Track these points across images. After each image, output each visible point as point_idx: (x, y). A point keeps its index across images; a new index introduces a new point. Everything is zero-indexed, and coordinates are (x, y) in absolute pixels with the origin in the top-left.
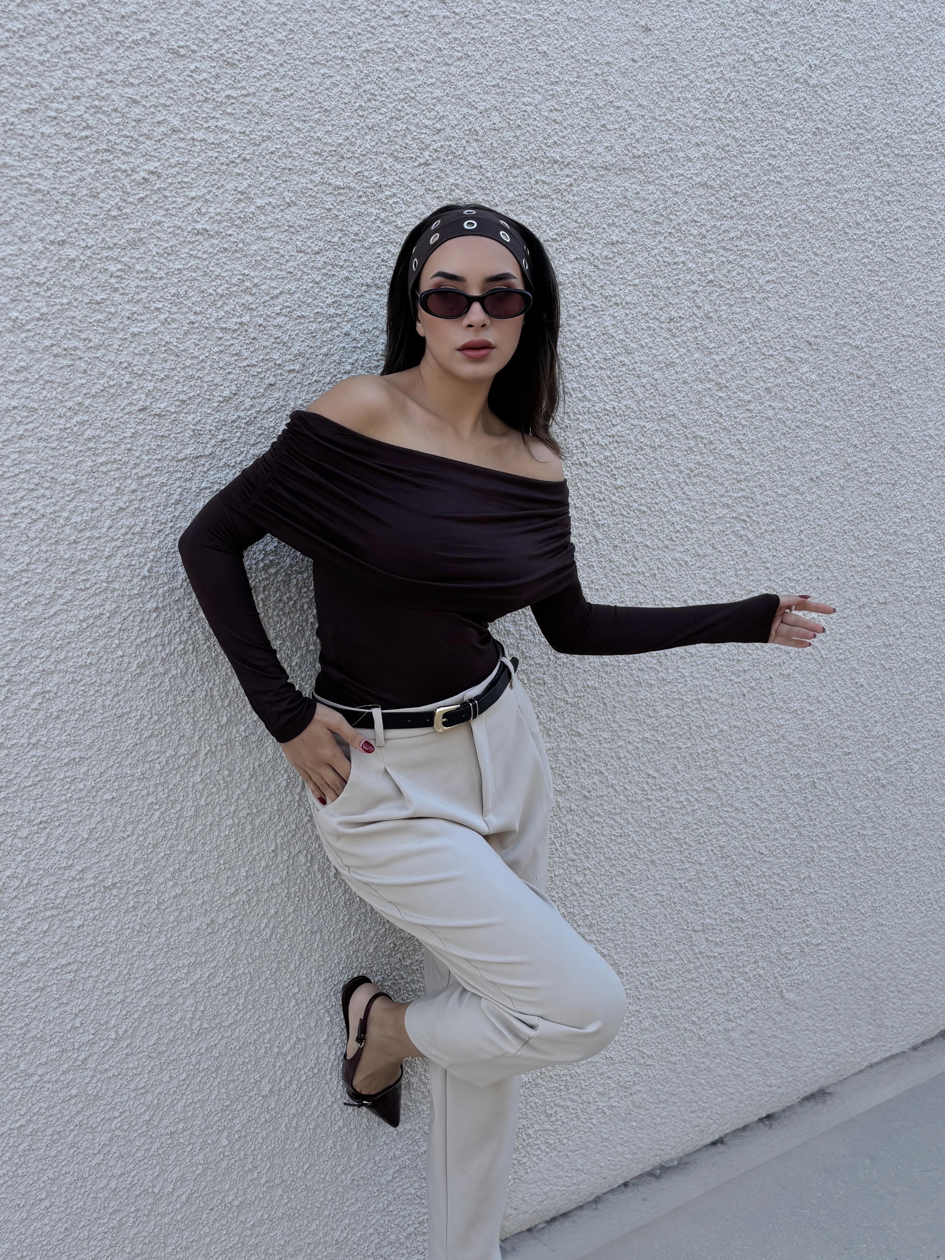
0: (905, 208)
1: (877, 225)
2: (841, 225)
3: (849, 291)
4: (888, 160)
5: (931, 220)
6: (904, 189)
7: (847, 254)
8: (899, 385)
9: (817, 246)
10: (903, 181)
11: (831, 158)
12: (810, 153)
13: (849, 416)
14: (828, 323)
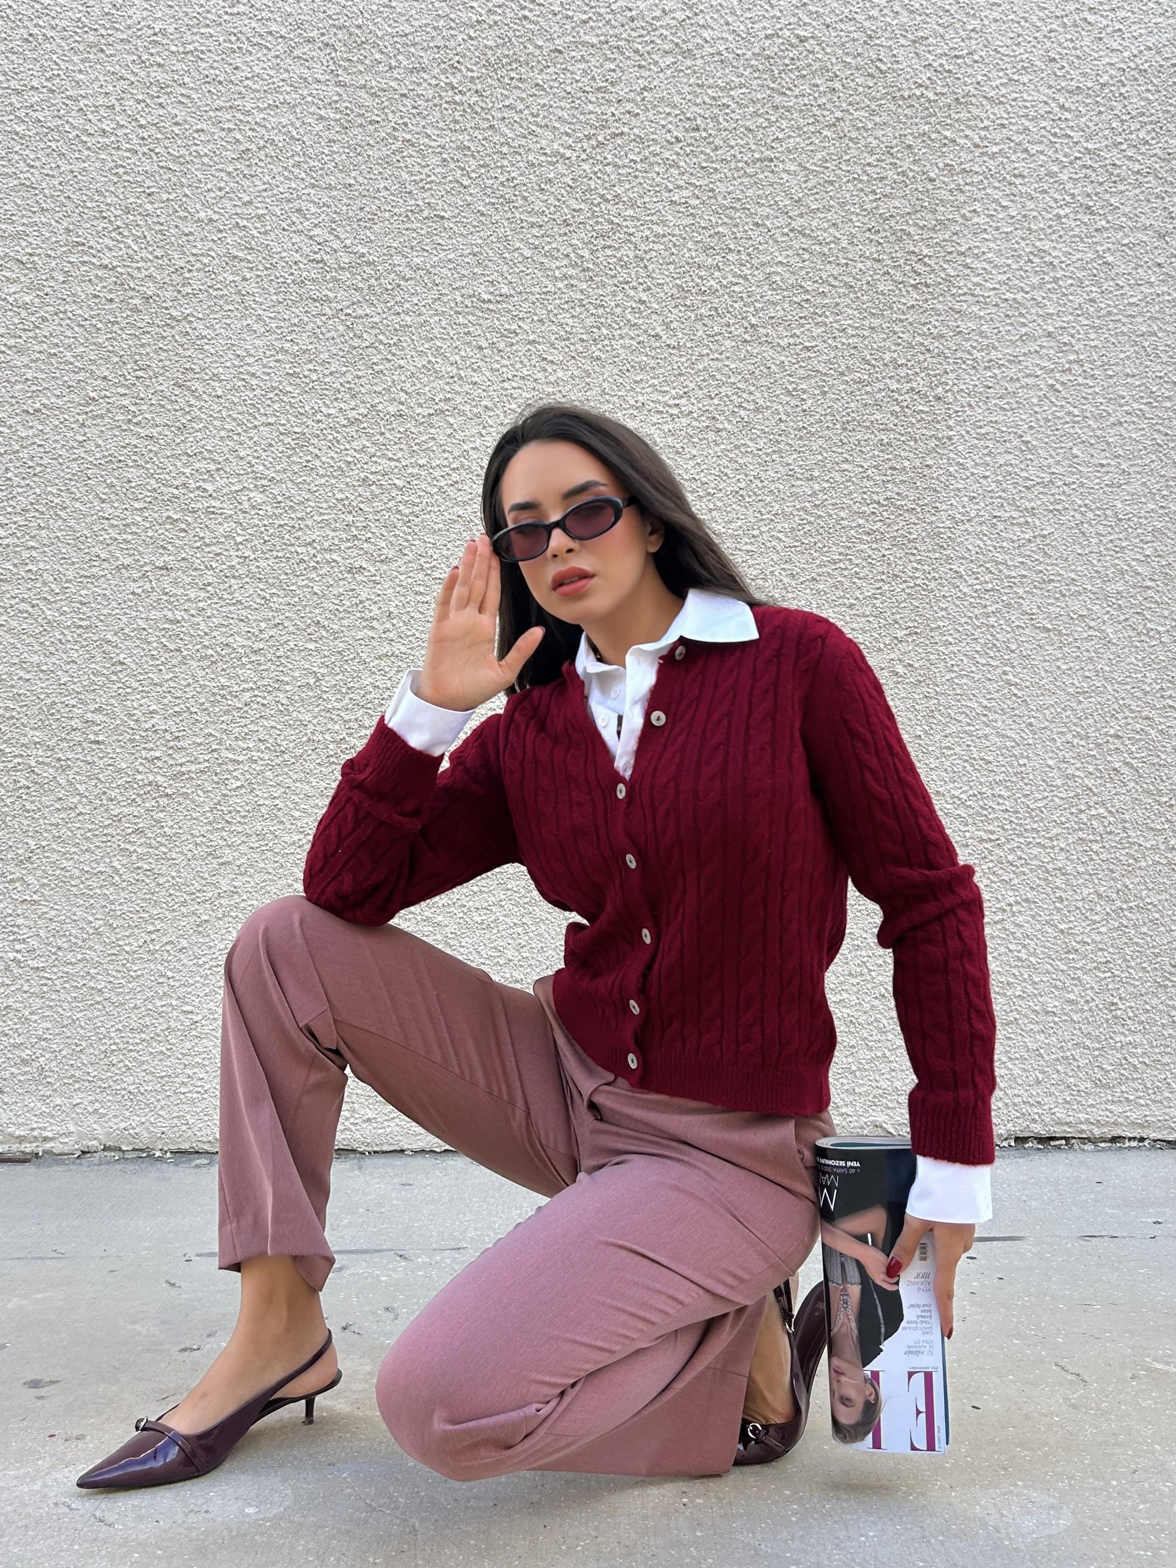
0: (193, 110)
1: (140, 131)
2: (74, 134)
3: (89, 205)
4: (159, 60)
5: (241, 121)
6: (192, 89)
7: (86, 165)
8: (188, 312)
9: (32, 157)
10: (186, 80)
11: (57, 64)
12: (21, 61)
13: (94, 344)
14: (54, 239)
